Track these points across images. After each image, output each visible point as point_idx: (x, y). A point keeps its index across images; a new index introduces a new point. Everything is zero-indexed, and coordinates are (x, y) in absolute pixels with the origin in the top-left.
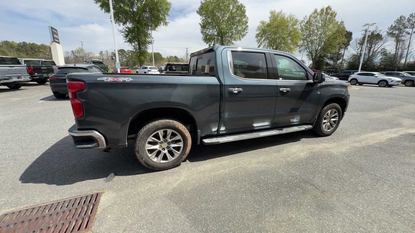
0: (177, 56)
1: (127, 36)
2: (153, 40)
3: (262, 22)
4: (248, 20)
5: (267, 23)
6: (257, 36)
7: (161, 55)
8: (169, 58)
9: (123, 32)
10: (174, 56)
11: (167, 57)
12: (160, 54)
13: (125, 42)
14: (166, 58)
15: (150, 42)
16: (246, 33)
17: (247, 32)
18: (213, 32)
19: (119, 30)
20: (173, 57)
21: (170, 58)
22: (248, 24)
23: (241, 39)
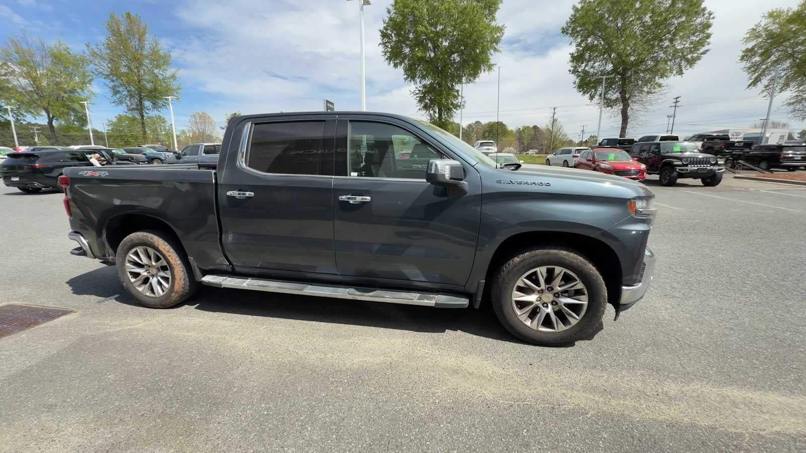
0: (538, 126)
1: (421, 100)
2: (463, 100)
3: (771, 15)
4: (713, 18)
5: (790, 14)
6: (748, 54)
7: (505, 126)
8: (521, 130)
9: (417, 94)
10: (531, 126)
11: (517, 129)
12: (504, 123)
13: (419, 109)
14: (515, 131)
15: (460, 106)
16: (702, 54)
17: (708, 51)
18: (598, 66)
19: (411, 92)
20: (529, 127)
21: (523, 130)
22: (710, 31)
23: (684, 71)
